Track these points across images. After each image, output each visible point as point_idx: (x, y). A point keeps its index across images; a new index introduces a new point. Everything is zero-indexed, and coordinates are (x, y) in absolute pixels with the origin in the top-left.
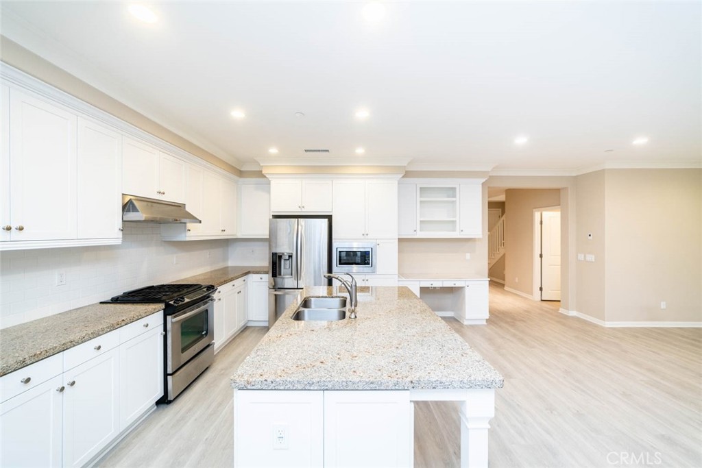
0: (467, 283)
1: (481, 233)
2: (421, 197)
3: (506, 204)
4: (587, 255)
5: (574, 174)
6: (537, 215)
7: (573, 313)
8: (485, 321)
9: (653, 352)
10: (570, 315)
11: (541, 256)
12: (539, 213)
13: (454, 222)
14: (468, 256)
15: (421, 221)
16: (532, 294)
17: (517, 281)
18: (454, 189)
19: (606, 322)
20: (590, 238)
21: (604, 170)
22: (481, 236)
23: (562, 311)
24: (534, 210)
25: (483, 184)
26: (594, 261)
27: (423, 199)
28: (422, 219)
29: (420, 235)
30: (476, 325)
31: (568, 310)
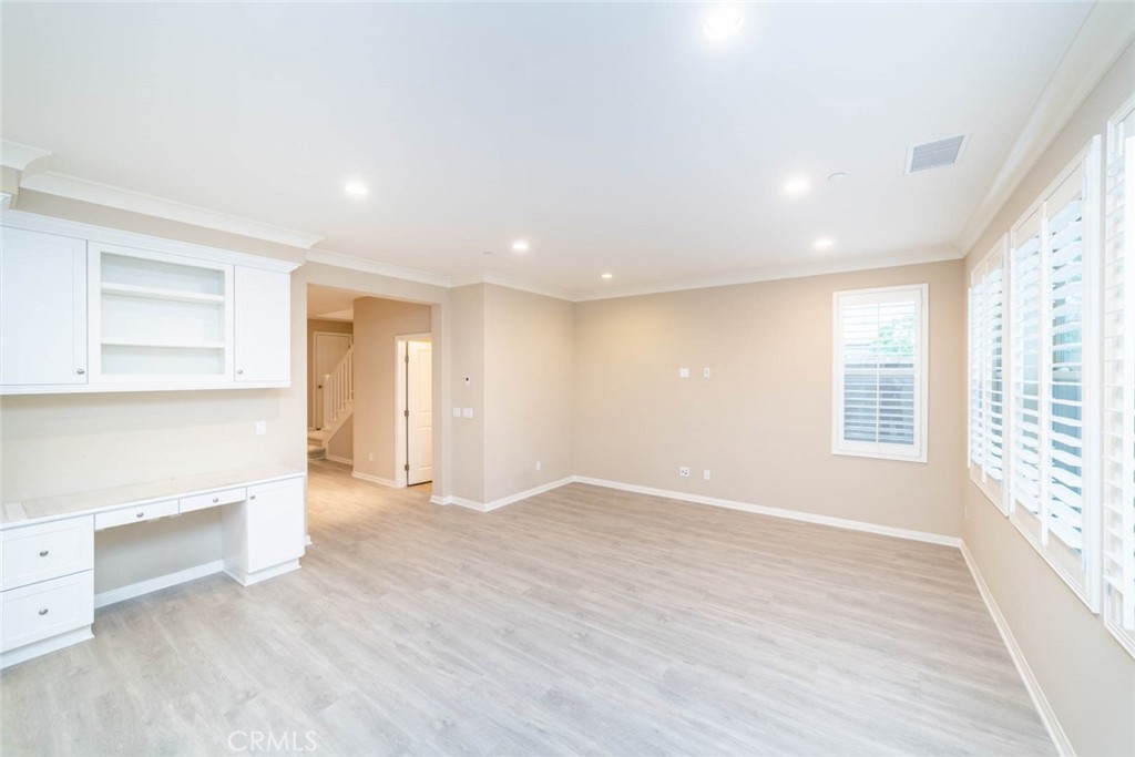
0: (251, 492)
1: (287, 377)
2: (103, 280)
3: (354, 325)
4: (464, 409)
5: (449, 286)
6: (401, 345)
7: (448, 500)
8: (298, 562)
9: (532, 536)
10: (444, 504)
11: (407, 413)
12: (404, 344)
13: (218, 352)
14: (261, 427)
15: (104, 347)
16: (394, 478)
17: (371, 459)
18: (219, 274)
19: (486, 505)
20: (468, 382)
21: (482, 284)
22: (287, 384)
23: (434, 499)
24: (397, 337)
25: (293, 274)
26: (471, 416)
27: (109, 286)
28: (108, 341)
29: (99, 383)
30: (274, 579)
31: (441, 496)
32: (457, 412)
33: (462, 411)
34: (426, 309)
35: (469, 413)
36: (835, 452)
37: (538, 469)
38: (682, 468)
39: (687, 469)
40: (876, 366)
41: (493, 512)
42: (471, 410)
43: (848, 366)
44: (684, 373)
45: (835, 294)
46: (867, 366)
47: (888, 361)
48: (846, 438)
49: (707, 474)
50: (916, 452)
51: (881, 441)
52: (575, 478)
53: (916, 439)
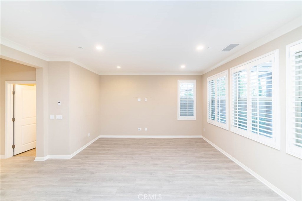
4: (57, 116)
5: (48, 60)
6: (10, 86)
7: (47, 158)
10: (45, 160)
11: (14, 120)
12: (12, 85)
16: (4, 154)
19: (71, 156)
20: (59, 104)
23: (38, 159)
24: (7, 81)
31: (43, 157)
32: (52, 117)
33: (55, 117)
34: (33, 69)
35: (60, 117)
36: (178, 119)
37: (89, 136)
38: (139, 128)
39: (140, 128)
40: (187, 98)
41: (73, 158)
42: (62, 116)
43: (181, 98)
44: (139, 100)
45: (178, 80)
46: (184, 98)
47: (189, 97)
48: (180, 116)
49: (146, 129)
50: (194, 118)
51: (188, 116)
52: (100, 136)
53: (194, 115)
